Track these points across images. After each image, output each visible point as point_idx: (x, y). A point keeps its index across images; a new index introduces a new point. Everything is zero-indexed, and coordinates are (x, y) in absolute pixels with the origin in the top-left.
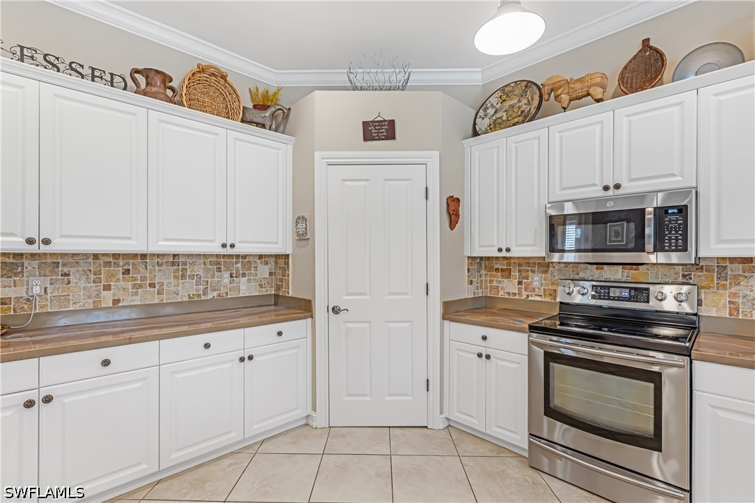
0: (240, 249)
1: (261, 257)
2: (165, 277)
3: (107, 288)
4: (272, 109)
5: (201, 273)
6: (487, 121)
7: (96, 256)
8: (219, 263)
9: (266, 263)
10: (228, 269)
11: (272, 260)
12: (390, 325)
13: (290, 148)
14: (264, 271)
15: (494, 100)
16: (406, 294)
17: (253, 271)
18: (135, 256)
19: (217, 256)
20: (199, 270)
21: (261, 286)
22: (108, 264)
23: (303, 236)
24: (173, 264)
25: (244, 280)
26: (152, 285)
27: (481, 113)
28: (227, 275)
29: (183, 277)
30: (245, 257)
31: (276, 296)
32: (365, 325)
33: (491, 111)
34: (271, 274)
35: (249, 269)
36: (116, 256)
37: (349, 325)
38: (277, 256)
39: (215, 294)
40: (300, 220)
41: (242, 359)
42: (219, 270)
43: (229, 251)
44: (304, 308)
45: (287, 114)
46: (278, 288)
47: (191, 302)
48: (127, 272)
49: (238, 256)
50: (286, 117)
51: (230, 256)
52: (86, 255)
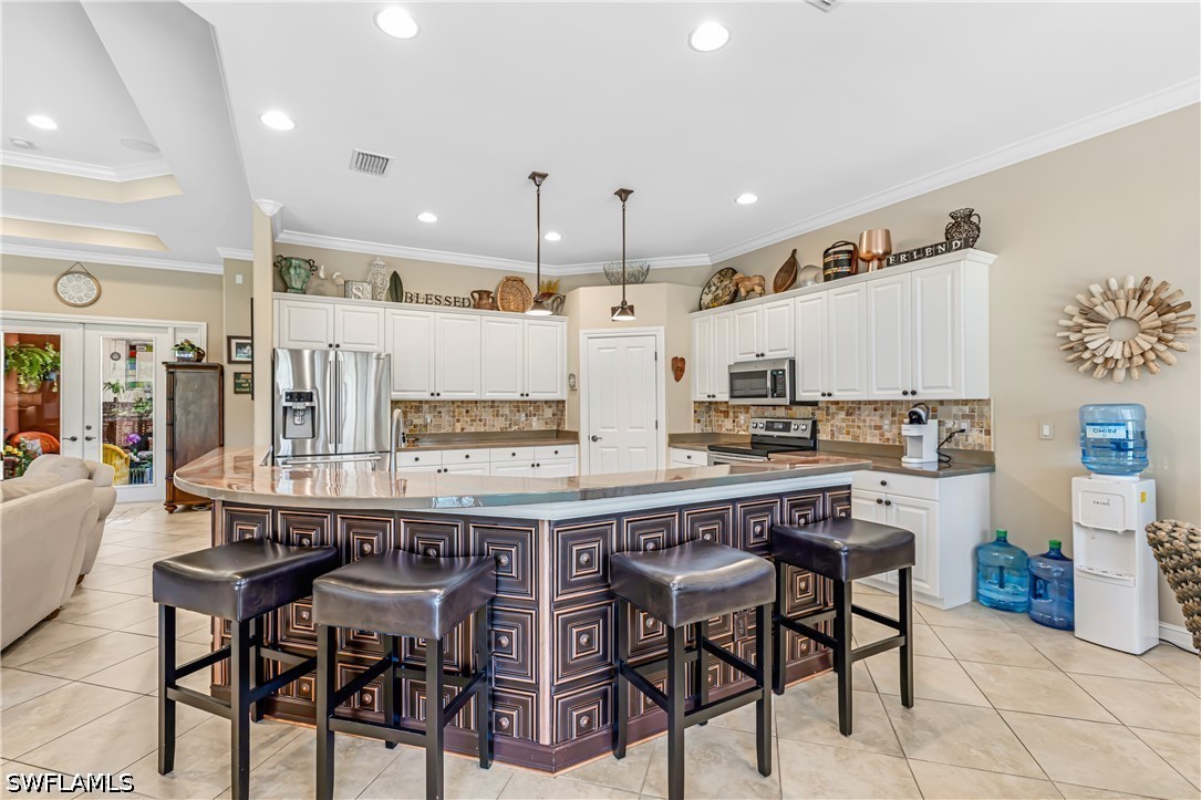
0: (532, 397)
1: (546, 402)
2: (487, 415)
3: (458, 421)
4: (553, 298)
5: (507, 413)
6: (710, 296)
7: (453, 402)
8: (518, 407)
9: (550, 407)
10: (524, 411)
11: (554, 405)
12: (632, 450)
13: (565, 324)
14: (548, 412)
15: (715, 280)
16: (642, 428)
17: (541, 412)
18: (471, 402)
19: (518, 402)
20: (506, 411)
21: (547, 423)
22: (458, 407)
23: (573, 388)
24: (492, 407)
25: (535, 419)
26: (480, 420)
27: (707, 290)
28: (523, 415)
29: (497, 415)
30: (535, 402)
31: (558, 431)
32: (614, 450)
33: (713, 288)
34: (554, 415)
35: (538, 411)
36: (462, 402)
37: (604, 450)
38: (558, 402)
39: (516, 427)
40: (571, 376)
41: (533, 466)
42: (519, 411)
43: (525, 398)
44: (573, 437)
45: (562, 300)
46: (559, 425)
47: (502, 433)
48: (467, 412)
49: (530, 402)
50: (562, 302)
51: (526, 402)
52: (448, 402)
